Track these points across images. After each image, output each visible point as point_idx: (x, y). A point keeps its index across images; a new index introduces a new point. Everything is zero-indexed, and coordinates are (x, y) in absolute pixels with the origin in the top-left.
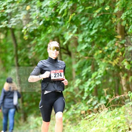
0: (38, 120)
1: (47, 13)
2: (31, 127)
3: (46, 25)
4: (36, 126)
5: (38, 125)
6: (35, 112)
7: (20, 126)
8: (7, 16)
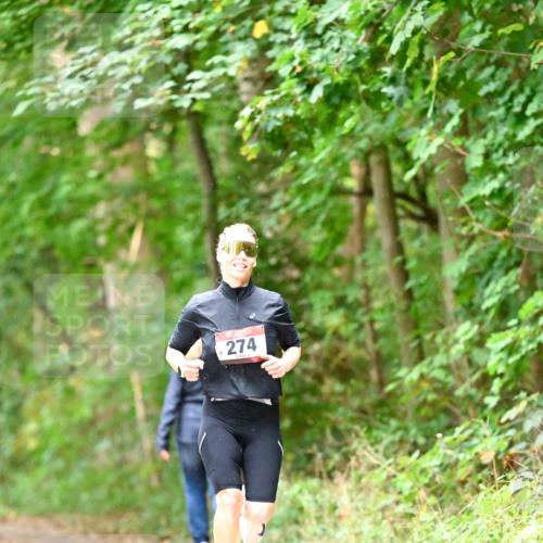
3: (335, 100)
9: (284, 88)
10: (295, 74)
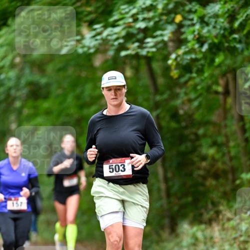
0: (197, 231)
1: (214, 27)
2: (185, 243)
3: (214, 50)
4: (193, 241)
5: (197, 239)
6: (191, 215)
7: (163, 241)
8: (138, 33)
9: (190, 45)
10: (195, 38)
